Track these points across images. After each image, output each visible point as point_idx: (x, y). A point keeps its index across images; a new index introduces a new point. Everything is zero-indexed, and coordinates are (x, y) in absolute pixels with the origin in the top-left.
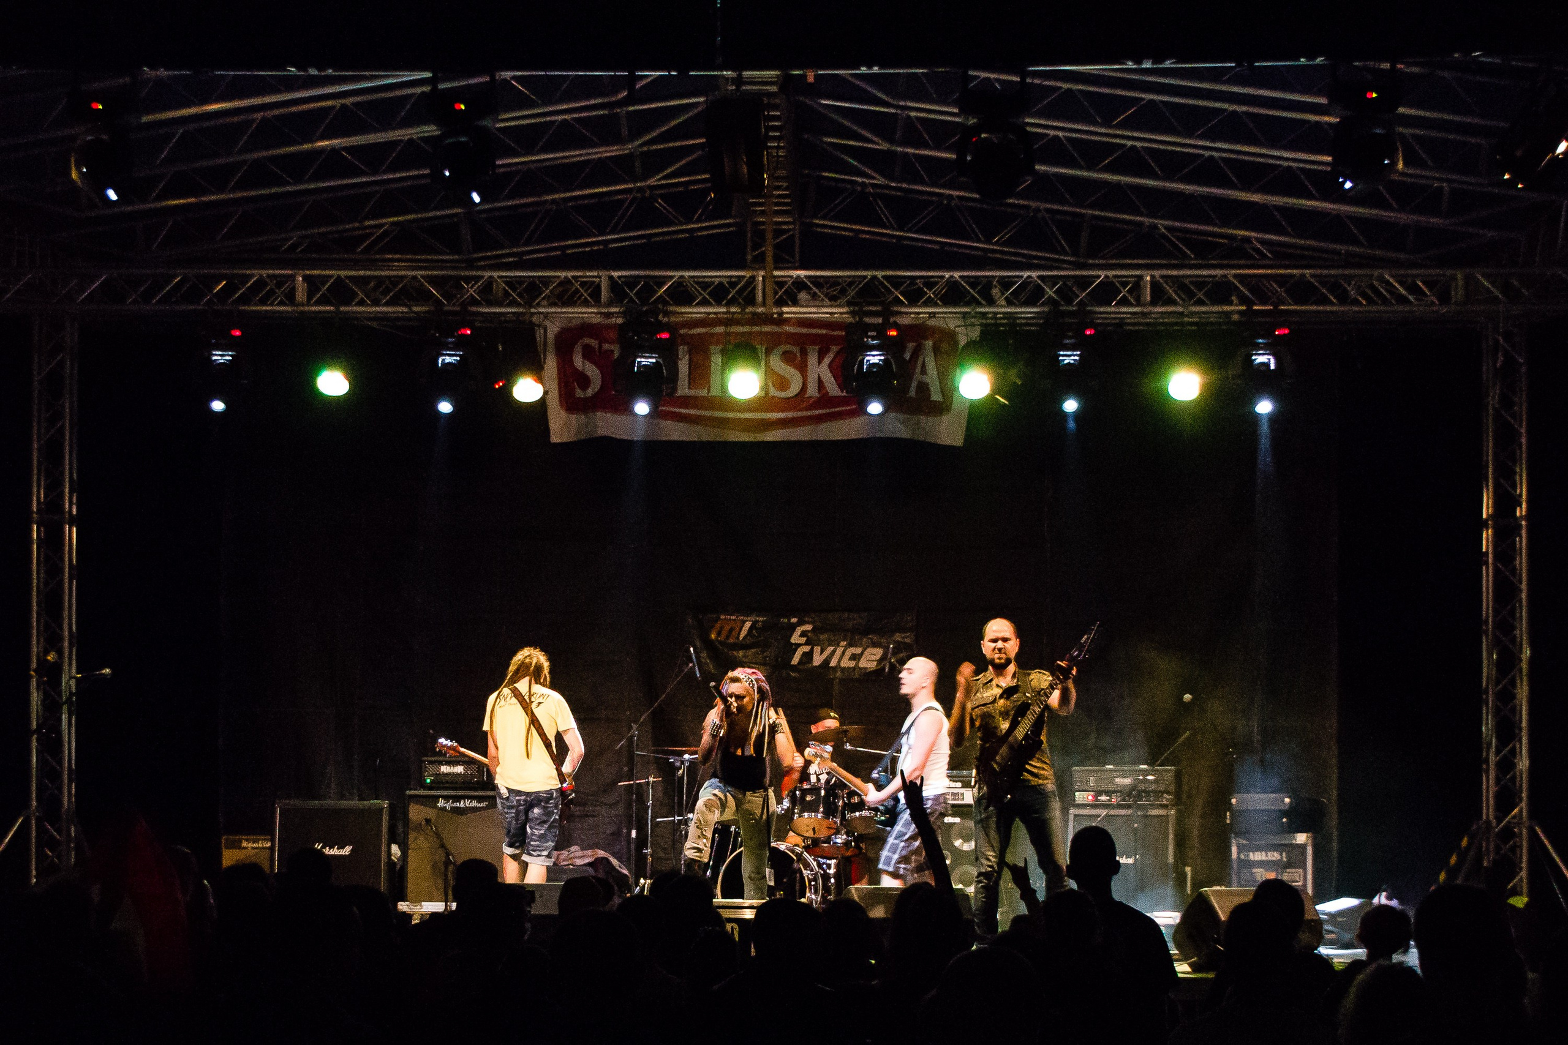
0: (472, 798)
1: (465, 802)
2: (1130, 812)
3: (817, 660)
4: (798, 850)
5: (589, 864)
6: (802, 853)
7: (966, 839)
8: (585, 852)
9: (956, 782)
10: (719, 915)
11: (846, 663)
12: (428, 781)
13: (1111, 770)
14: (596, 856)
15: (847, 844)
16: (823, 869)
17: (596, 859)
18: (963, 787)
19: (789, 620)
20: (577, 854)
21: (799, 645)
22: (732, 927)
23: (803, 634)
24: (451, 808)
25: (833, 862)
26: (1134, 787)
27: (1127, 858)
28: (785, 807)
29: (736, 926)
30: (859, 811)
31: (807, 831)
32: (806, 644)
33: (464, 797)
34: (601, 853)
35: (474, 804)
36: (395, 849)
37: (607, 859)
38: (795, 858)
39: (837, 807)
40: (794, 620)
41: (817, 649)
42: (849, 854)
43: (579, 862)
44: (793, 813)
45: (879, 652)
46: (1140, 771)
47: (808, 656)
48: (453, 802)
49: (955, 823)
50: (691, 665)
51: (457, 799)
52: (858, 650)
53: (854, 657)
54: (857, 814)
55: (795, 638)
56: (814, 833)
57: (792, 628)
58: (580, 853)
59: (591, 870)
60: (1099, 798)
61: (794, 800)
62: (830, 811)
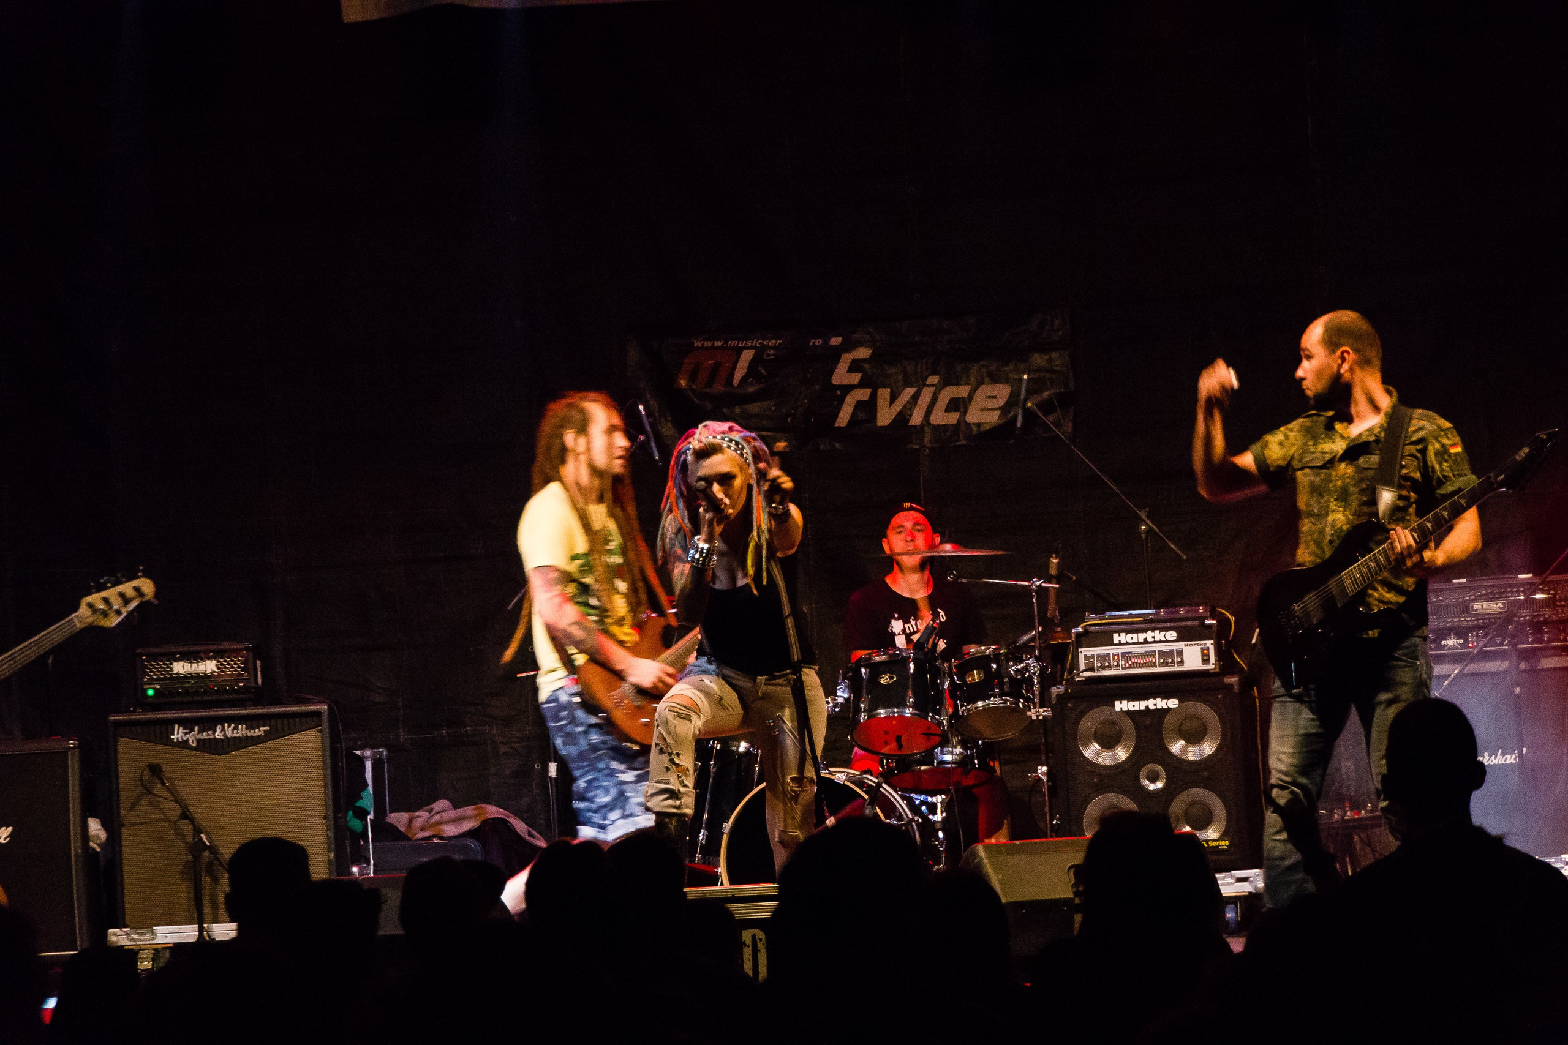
0: (236, 720)
1: (223, 730)
2: (1505, 665)
3: (885, 416)
4: (871, 780)
5: (471, 833)
6: (879, 785)
7: (1194, 738)
8: (461, 812)
9: (1167, 629)
10: (729, 914)
11: (941, 417)
12: (151, 692)
13: (1462, 587)
14: (483, 818)
15: (963, 763)
16: (921, 815)
17: (485, 823)
18: (1179, 639)
19: (826, 342)
20: (446, 816)
21: (847, 389)
22: (754, 936)
23: (855, 367)
24: (199, 741)
25: (939, 798)
26: (1507, 618)
27: (1503, 754)
28: (840, 700)
29: (760, 934)
30: (984, 700)
31: (886, 743)
32: (862, 385)
33: (222, 720)
34: (493, 811)
35: (242, 731)
36: (94, 826)
37: (503, 822)
38: (866, 797)
39: (940, 692)
40: (836, 341)
41: (884, 394)
42: (969, 781)
43: (451, 830)
44: (858, 711)
45: (1002, 392)
46: (1521, 585)
47: (868, 407)
48: (200, 732)
49: (1169, 709)
50: (642, 438)
51: (210, 724)
52: (963, 391)
53: (955, 405)
54: (980, 704)
55: (841, 376)
56: (900, 747)
57: (835, 356)
58: (452, 814)
59: (473, 844)
60: (1444, 642)
61: (855, 687)
62: (928, 702)
